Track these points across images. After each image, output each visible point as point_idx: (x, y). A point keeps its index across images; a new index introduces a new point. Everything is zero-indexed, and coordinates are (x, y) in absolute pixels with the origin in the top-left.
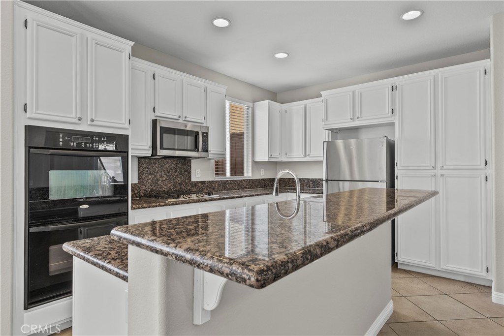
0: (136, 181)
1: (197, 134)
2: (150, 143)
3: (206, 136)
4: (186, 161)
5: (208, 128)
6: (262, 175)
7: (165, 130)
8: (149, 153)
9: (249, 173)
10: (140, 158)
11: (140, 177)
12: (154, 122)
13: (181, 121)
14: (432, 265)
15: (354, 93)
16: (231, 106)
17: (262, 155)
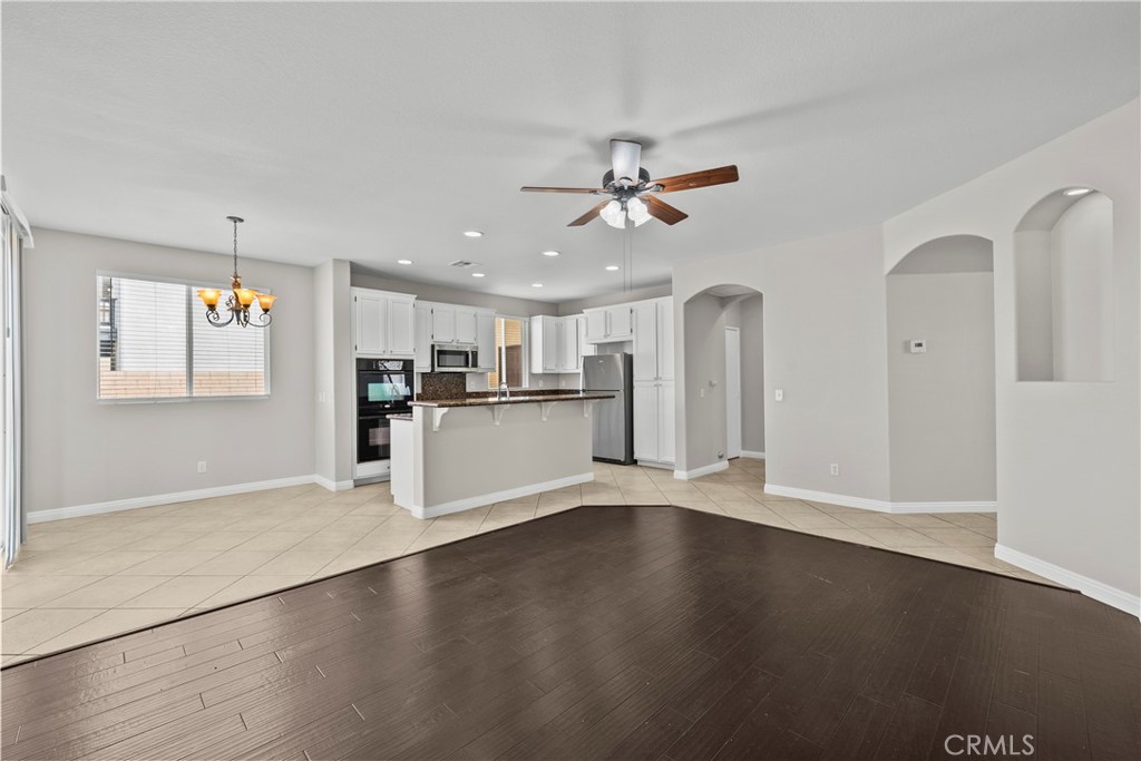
0: (420, 392)
1: (466, 354)
2: (429, 363)
3: (475, 354)
4: (463, 375)
5: (477, 348)
6: (541, 386)
7: (440, 352)
8: (429, 370)
9: (526, 386)
10: (423, 374)
11: (423, 388)
12: (433, 346)
13: (454, 344)
14: (655, 458)
15: (606, 312)
16: (506, 323)
17: (538, 368)
